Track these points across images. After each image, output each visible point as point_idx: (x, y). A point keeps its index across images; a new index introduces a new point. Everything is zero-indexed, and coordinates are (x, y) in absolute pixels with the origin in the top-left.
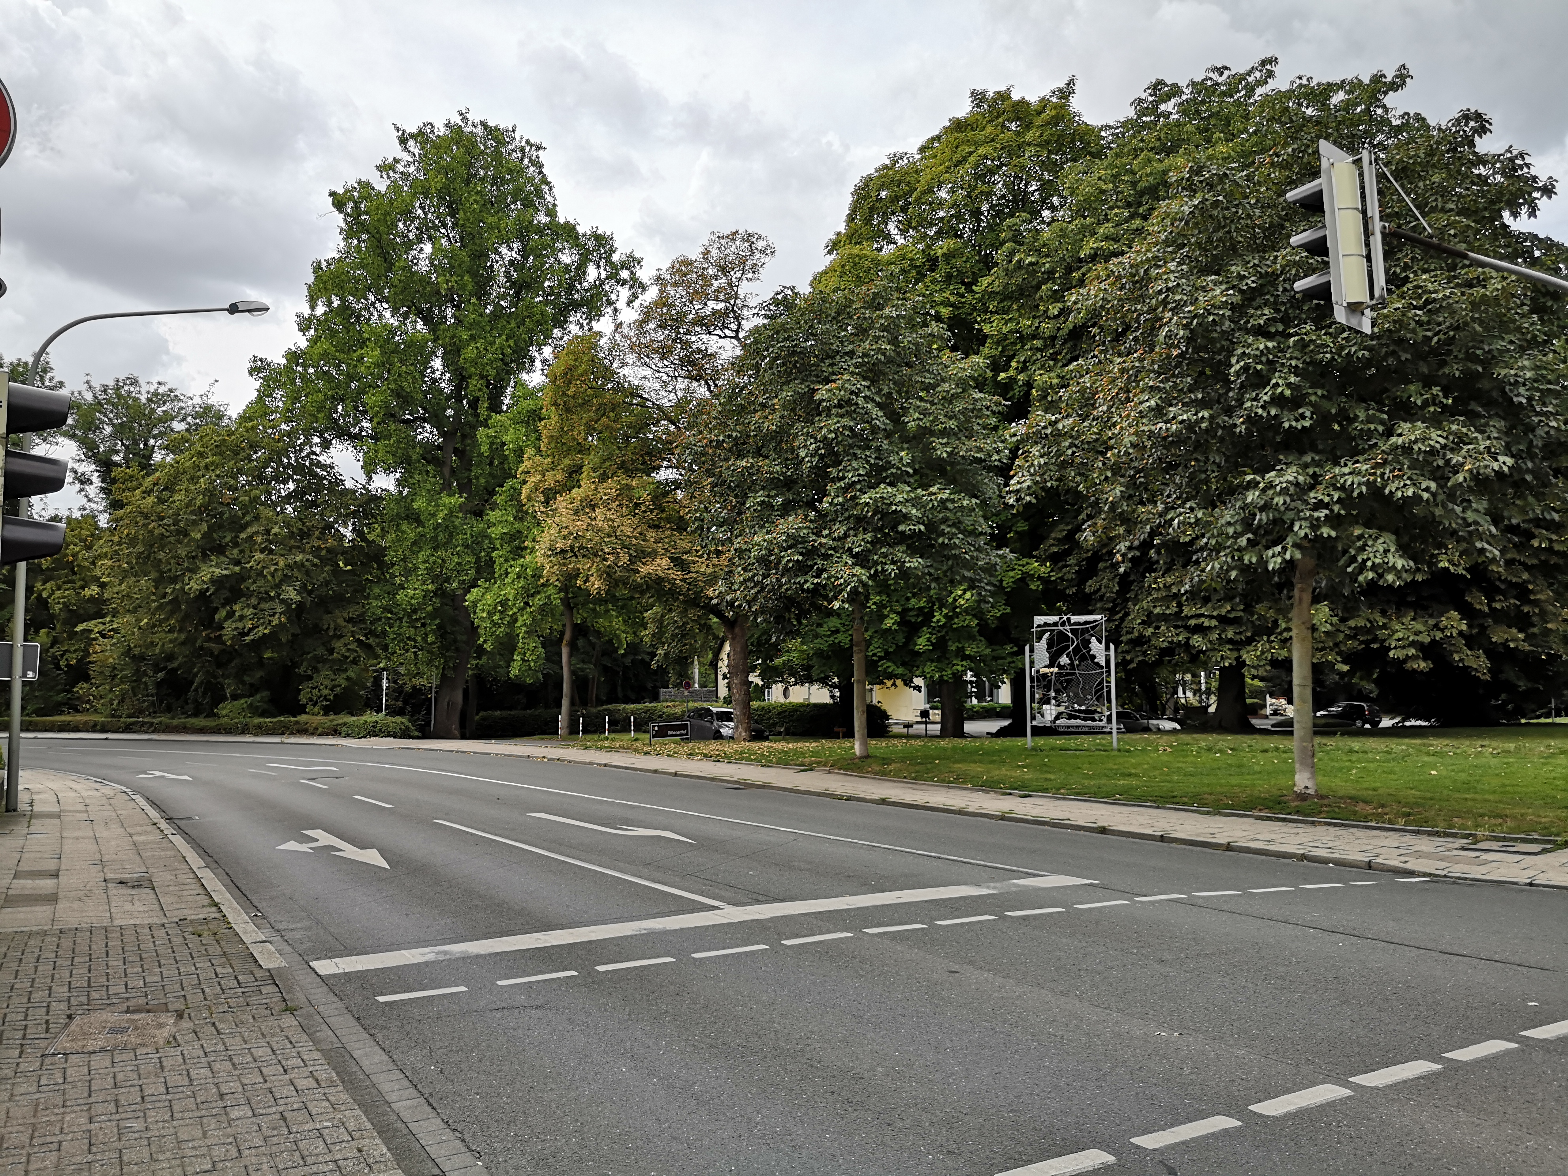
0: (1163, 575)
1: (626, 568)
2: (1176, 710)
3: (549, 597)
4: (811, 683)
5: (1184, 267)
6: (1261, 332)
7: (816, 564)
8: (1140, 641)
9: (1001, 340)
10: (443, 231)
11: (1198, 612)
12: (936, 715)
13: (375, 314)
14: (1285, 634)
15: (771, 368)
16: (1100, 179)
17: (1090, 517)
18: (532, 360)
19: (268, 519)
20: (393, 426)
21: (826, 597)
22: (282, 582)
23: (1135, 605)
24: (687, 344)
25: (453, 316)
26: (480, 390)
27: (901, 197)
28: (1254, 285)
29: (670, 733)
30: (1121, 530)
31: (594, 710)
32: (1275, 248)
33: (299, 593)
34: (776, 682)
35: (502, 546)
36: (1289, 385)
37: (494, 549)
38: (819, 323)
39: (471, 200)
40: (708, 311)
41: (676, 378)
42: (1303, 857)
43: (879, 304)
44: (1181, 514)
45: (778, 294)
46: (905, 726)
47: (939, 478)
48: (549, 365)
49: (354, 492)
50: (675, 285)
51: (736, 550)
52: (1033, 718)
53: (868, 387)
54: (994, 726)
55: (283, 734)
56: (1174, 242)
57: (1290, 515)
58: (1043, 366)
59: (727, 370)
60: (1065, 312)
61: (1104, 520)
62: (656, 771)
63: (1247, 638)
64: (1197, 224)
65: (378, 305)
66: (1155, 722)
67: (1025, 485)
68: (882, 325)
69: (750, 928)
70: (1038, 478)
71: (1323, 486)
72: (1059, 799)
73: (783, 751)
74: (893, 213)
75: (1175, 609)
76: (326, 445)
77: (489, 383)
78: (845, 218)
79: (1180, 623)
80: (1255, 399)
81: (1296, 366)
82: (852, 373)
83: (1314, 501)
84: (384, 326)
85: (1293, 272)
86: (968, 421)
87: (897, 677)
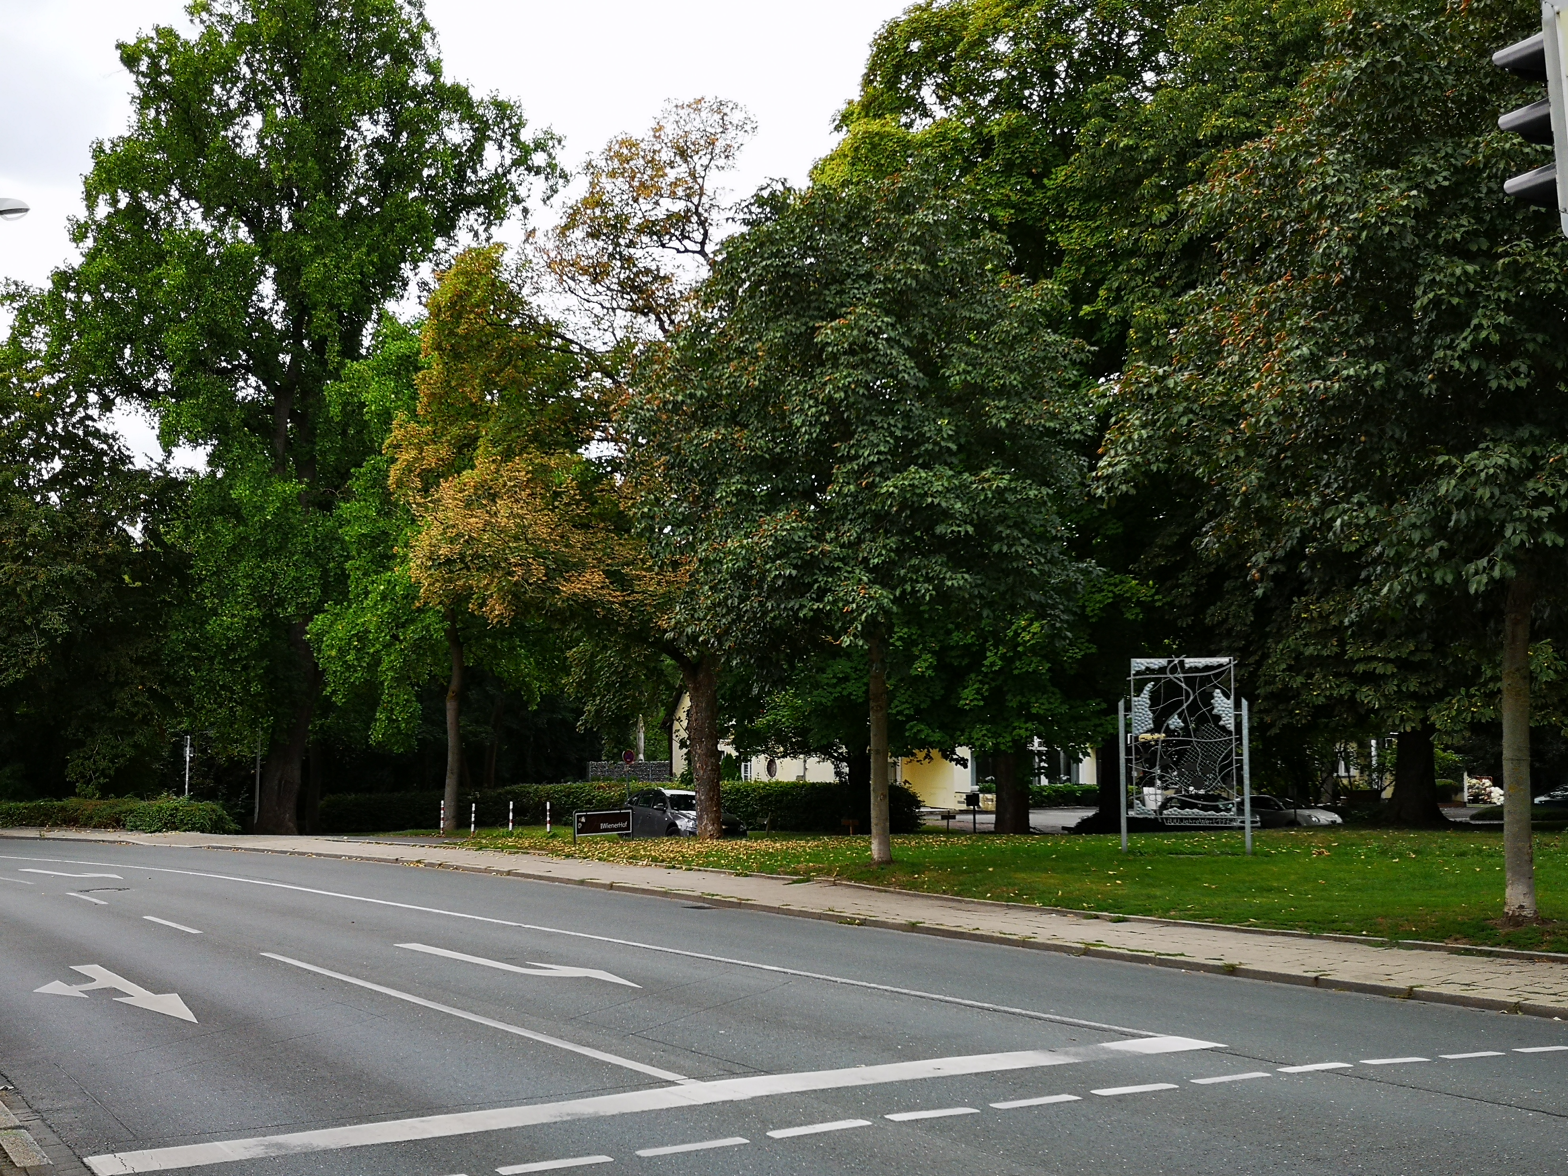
0: (1318, 599)
1: (540, 587)
2: (1336, 796)
3: (427, 628)
4: (808, 753)
5: (1348, 156)
6: (1457, 250)
7: (816, 581)
8: (1284, 696)
9: (1084, 258)
10: (279, 97)
11: (1370, 653)
12: (988, 801)
13: (179, 215)
14: (1491, 686)
15: (751, 297)
16: (1225, 28)
17: (1212, 515)
18: (405, 284)
19: (23, 513)
20: (202, 378)
21: (830, 630)
22: (42, 604)
23: (1277, 643)
24: (628, 261)
25: (291, 218)
26: (329, 326)
27: (939, 49)
28: (1446, 183)
29: (603, 826)
30: (1258, 534)
31: (492, 793)
32: (1474, 130)
33: (67, 622)
34: (756, 753)
35: (359, 554)
36: (1497, 327)
37: (348, 558)
38: (821, 231)
39: (320, 52)
40: (660, 213)
41: (614, 309)
42: (1517, 1008)
43: (908, 205)
44: (1345, 512)
45: (762, 189)
46: (943, 818)
47: (995, 457)
48: (429, 291)
49: (145, 474)
50: (613, 174)
51: (701, 560)
52: (1130, 806)
53: (893, 326)
54: (1072, 817)
55: (42, 825)
56: (1333, 120)
57: (1500, 514)
58: (1145, 295)
59: (687, 300)
60: (1176, 218)
61: (1234, 519)
62: (582, 882)
63: (1438, 691)
64: (1363, 97)
65: (183, 204)
66: (1307, 812)
67: (1119, 468)
68: (913, 235)
69: (720, 1113)
70: (1138, 459)
71: (1545, 473)
72: (1168, 924)
73: (767, 853)
74: (929, 74)
75: (1335, 649)
76: (107, 405)
77: (341, 317)
78: (859, 80)
79: (1342, 670)
80: (1450, 347)
81: (1507, 301)
82: (870, 305)
83: (1533, 494)
84: (193, 234)
85: (1502, 166)
86: (1037, 374)
87: (932, 745)
